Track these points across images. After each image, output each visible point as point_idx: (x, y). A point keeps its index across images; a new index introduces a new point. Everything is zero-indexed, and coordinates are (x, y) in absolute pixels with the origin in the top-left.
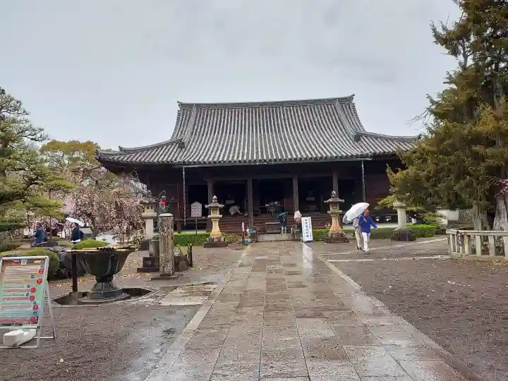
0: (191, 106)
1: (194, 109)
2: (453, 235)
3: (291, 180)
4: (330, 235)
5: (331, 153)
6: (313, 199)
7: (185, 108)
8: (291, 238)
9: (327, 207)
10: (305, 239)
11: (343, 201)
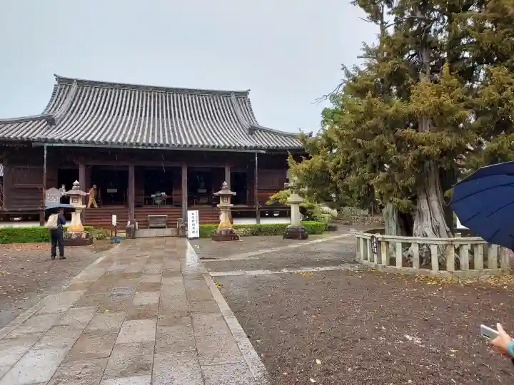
0: (70, 81)
1: (75, 86)
2: (365, 240)
3: (180, 169)
4: (218, 232)
5: (224, 143)
6: (205, 191)
7: (64, 83)
8: (175, 233)
9: (217, 200)
10: (191, 235)
11: (235, 194)
